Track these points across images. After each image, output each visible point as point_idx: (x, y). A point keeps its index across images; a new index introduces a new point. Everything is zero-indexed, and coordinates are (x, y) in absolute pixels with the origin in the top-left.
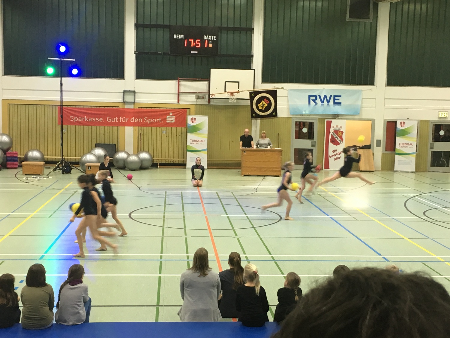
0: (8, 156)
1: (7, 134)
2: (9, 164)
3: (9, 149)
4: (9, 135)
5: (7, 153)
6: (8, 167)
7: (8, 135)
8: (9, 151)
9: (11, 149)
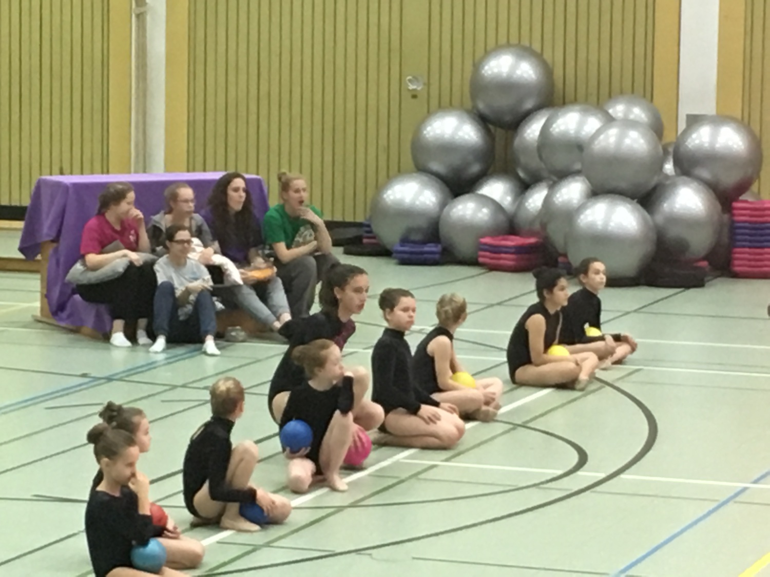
0: (736, 218)
1: (739, 117)
2: (742, 257)
3: (743, 187)
4: (746, 120)
5: (736, 205)
6: (737, 269)
7: (744, 124)
8: (742, 198)
9: (754, 187)
